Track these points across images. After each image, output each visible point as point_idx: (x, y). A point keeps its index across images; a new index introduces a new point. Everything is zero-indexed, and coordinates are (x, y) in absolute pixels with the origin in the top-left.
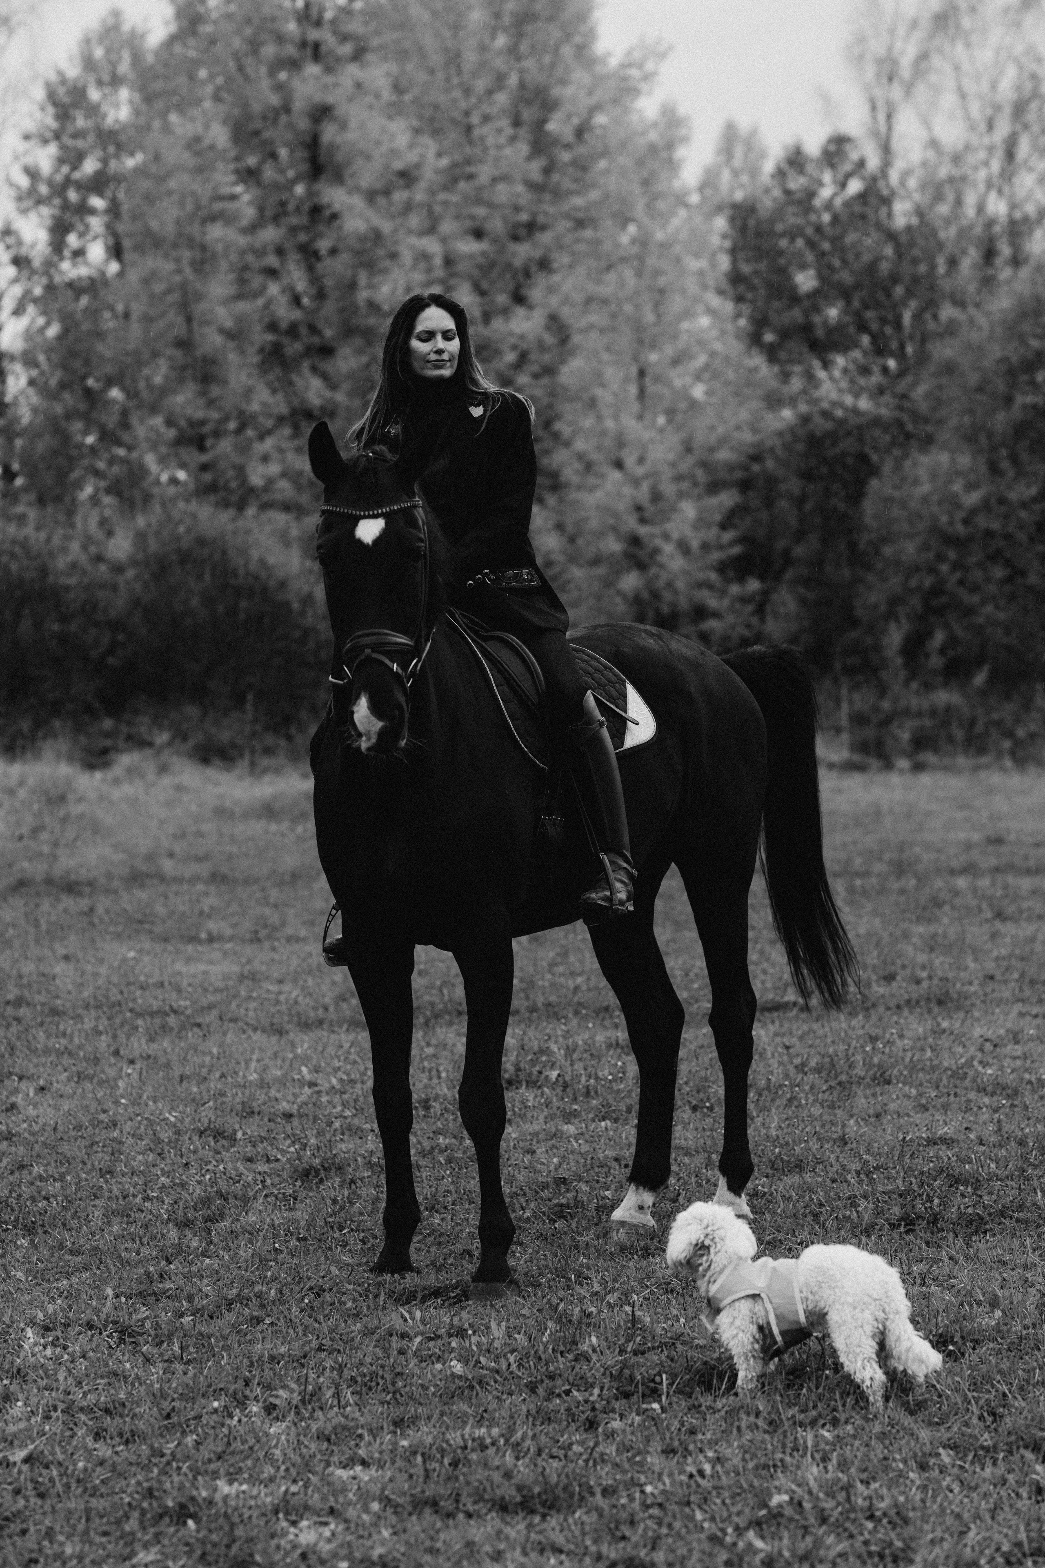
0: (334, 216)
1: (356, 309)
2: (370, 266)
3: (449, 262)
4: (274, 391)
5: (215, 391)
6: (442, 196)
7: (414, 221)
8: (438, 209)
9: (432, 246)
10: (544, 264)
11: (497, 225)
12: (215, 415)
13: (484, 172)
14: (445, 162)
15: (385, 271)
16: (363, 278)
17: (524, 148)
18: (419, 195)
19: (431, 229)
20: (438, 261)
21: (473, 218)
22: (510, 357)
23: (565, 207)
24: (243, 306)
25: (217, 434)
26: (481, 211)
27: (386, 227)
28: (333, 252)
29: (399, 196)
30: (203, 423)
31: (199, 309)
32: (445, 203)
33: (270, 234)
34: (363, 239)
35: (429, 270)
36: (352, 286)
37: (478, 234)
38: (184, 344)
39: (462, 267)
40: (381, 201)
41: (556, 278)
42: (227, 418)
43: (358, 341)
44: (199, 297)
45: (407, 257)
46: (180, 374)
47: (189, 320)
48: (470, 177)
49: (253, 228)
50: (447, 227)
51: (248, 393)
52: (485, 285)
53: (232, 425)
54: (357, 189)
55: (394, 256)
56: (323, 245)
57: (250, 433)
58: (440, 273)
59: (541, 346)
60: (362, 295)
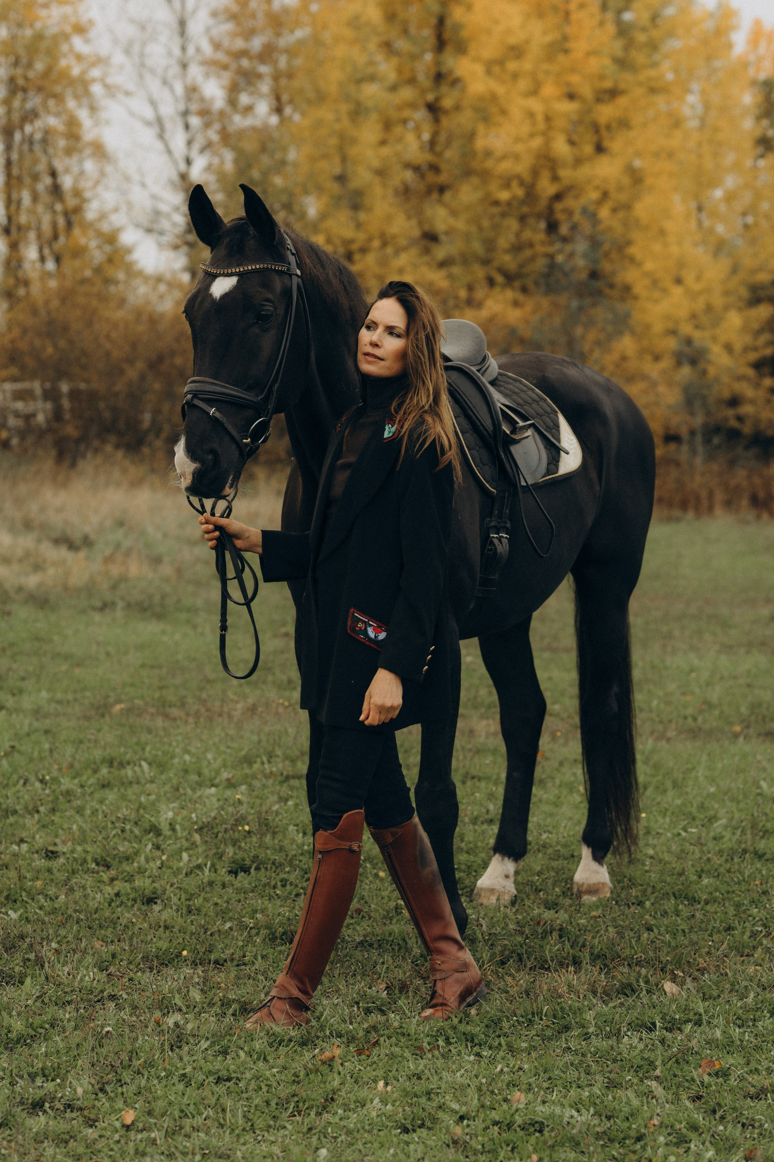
0: (456, 82)
1: (473, 154)
2: (486, 119)
3: (548, 119)
4: (409, 218)
5: (362, 216)
6: (545, 66)
7: (523, 84)
8: (540, 76)
9: (536, 105)
10: (624, 124)
11: (586, 91)
12: (361, 236)
13: (579, 47)
14: (548, 38)
15: (498, 125)
16: (481, 129)
17: (611, 28)
18: (527, 65)
19: (534, 92)
20: (540, 118)
21: (568, 84)
22: (594, 195)
23: (642, 76)
24: (385, 151)
25: (364, 250)
26: (575, 79)
27: (500, 90)
28: (457, 108)
29: (512, 66)
30: (351, 241)
31: (353, 151)
32: (547, 73)
34: (481, 98)
35: (534, 123)
36: (472, 136)
37: (571, 96)
38: (341, 179)
39: (560, 123)
40: (496, 69)
41: (632, 134)
42: (370, 239)
43: (475, 180)
44: (353, 141)
45: (516, 113)
46: (337, 201)
47: (344, 160)
48: (566, 51)
49: (393, 88)
51: (389, 218)
52: (575, 138)
53: (376, 243)
54: (477, 59)
55: (504, 112)
56: (447, 103)
57: (389, 250)
58: (541, 126)
59: (620, 189)
60: (480, 144)
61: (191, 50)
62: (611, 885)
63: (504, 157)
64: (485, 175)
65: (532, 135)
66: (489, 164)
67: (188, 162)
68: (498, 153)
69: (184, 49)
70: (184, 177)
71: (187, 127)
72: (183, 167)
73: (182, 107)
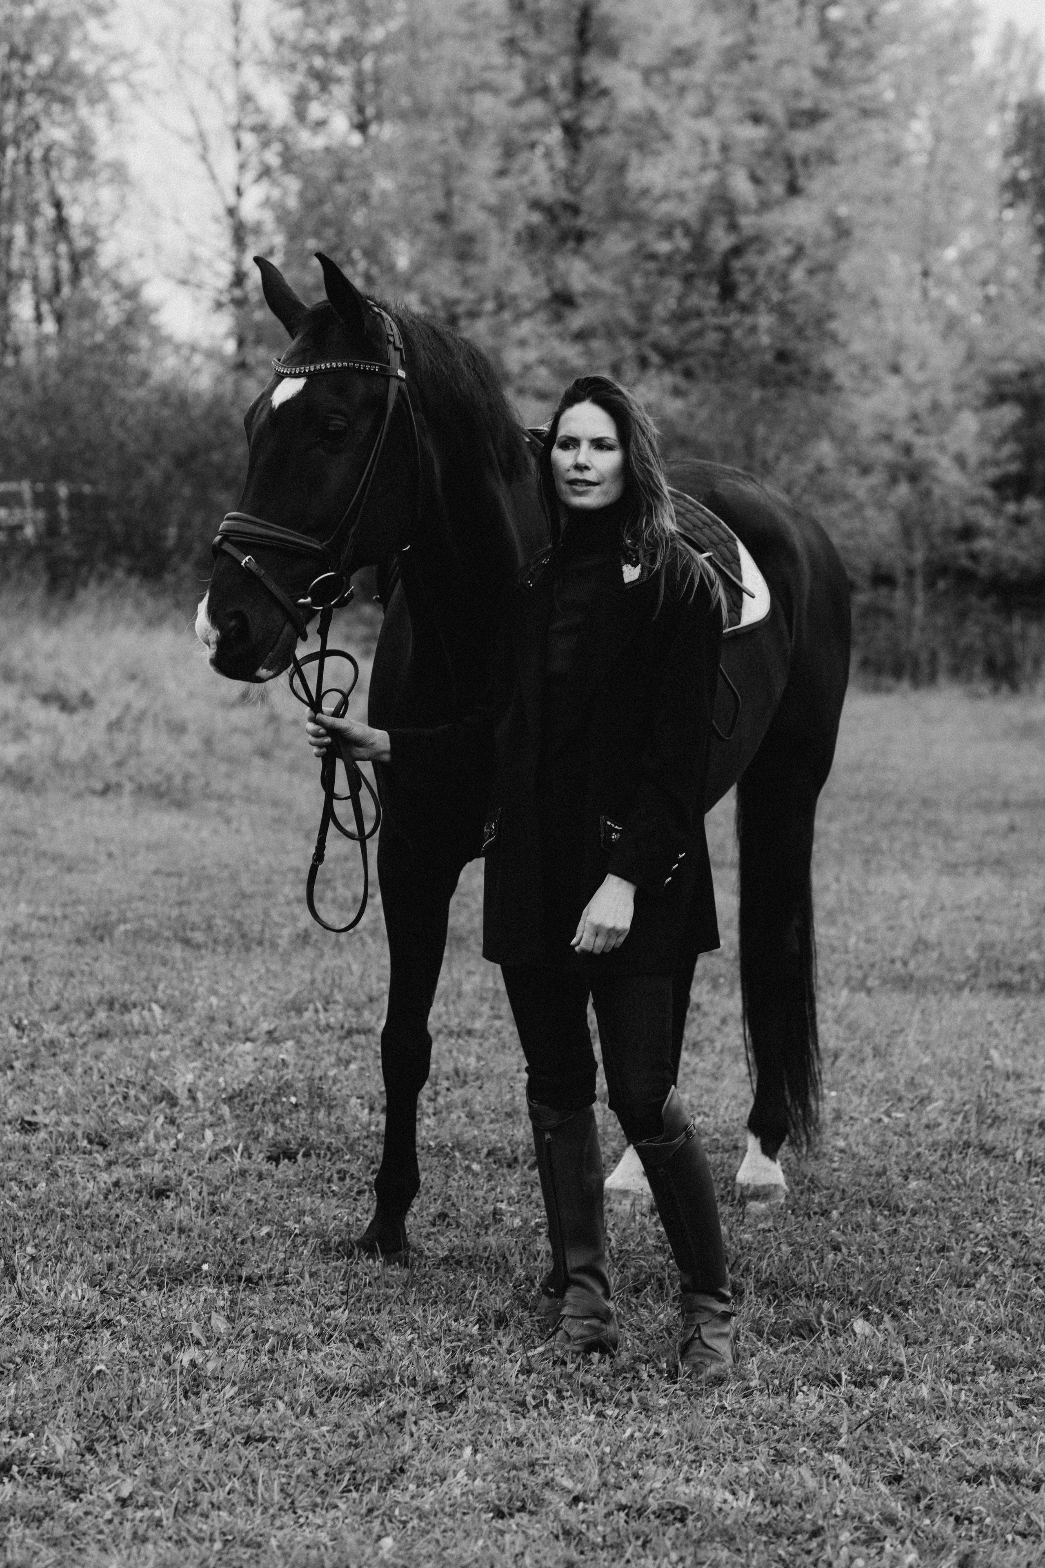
0: (604, 93)
1: (624, 191)
2: (642, 146)
3: (725, 148)
4: (535, 274)
5: (473, 270)
6: (723, 77)
7: (692, 100)
8: (716, 91)
9: (708, 128)
10: (827, 157)
11: (777, 111)
12: (470, 296)
13: (769, 53)
14: (728, 40)
15: (658, 153)
16: (635, 158)
17: (812, 28)
18: (698, 75)
19: (707, 111)
20: (714, 147)
21: (752, 102)
22: (785, 251)
23: (852, 95)
24: (506, 183)
25: (473, 314)
26: (763, 96)
27: (662, 107)
28: (603, 131)
29: (678, 75)
30: (456, 302)
31: (461, 183)
32: (724, 86)
33: (536, 108)
34: (635, 118)
35: (706, 154)
36: (621, 168)
37: (757, 119)
38: (443, 218)
39: (739, 153)
40: (657, 79)
41: (836, 171)
42: (482, 300)
43: (625, 226)
44: (462, 169)
45: (682, 139)
46: (437, 250)
47: (448, 194)
48: (752, 58)
49: (518, 102)
50: (727, 109)
51: (508, 273)
52: (760, 173)
53: (489, 306)
54: (631, 65)
55: (667, 137)
56: (591, 123)
57: (507, 315)
58: (715, 156)
59: (819, 243)
60: (633, 178)
61: (246, 45)
62: (786, 1187)
63: (665, 196)
64: (638, 219)
65: (703, 168)
66: (644, 205)
67: (239, 192)
68: (657, 191)
69: (237, 41)
70: (232, 212)
71: (239, 145)
72: (231, 199)
73: (232, 119)
